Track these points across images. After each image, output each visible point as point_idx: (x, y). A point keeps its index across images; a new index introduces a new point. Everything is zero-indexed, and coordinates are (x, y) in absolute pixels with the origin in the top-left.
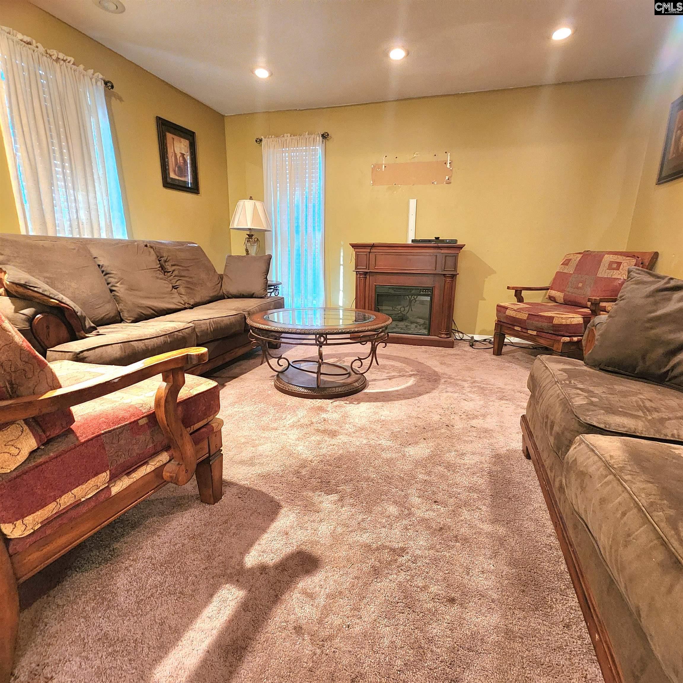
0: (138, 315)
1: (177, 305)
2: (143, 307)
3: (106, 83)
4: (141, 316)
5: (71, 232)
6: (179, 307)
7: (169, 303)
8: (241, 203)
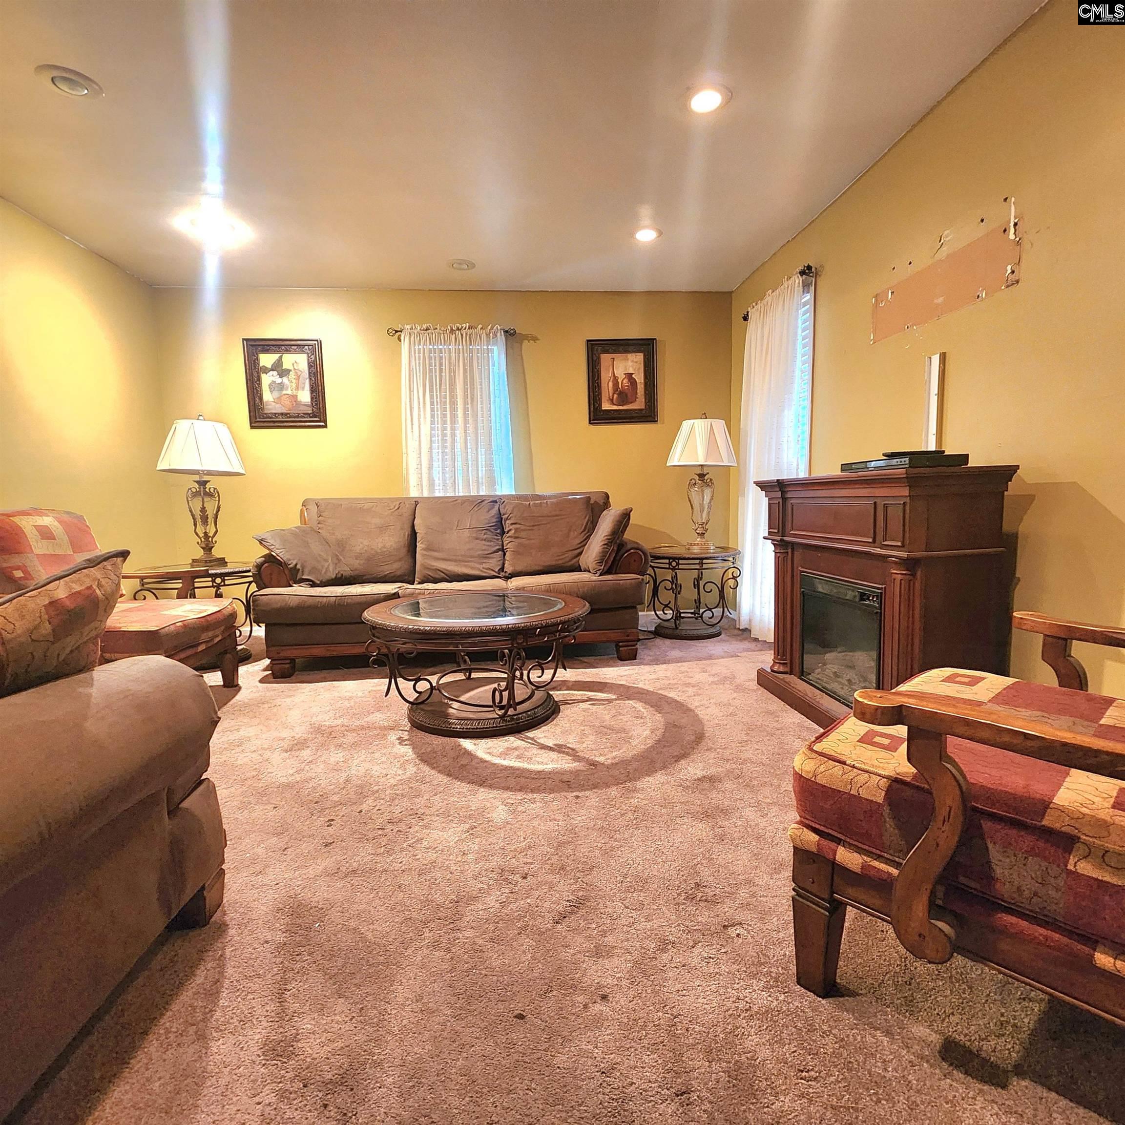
0: (424, 577)
1: (482, 571)
2: (433, 570)
3: (506, 332)
4: (428, 578)
5: (445, 490)
6: (484, 574)
7: (472, 568)
8: (686, 425)
